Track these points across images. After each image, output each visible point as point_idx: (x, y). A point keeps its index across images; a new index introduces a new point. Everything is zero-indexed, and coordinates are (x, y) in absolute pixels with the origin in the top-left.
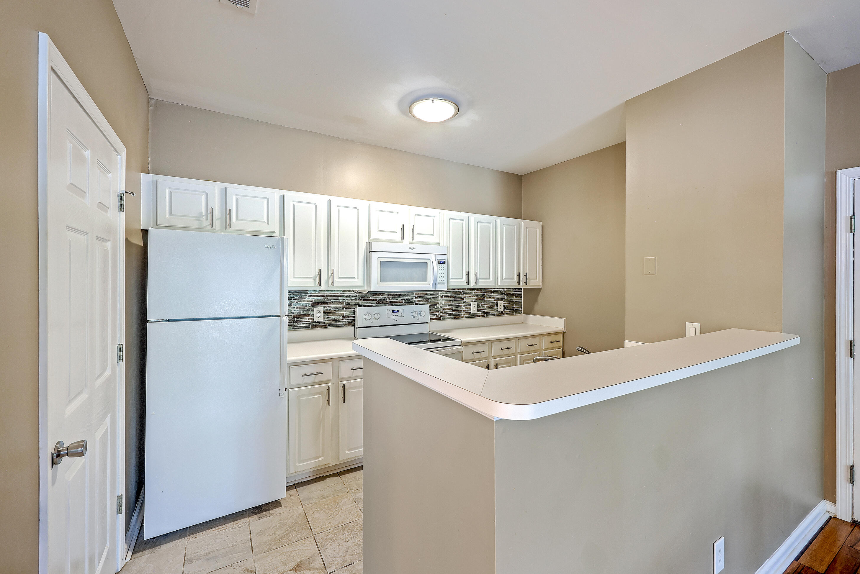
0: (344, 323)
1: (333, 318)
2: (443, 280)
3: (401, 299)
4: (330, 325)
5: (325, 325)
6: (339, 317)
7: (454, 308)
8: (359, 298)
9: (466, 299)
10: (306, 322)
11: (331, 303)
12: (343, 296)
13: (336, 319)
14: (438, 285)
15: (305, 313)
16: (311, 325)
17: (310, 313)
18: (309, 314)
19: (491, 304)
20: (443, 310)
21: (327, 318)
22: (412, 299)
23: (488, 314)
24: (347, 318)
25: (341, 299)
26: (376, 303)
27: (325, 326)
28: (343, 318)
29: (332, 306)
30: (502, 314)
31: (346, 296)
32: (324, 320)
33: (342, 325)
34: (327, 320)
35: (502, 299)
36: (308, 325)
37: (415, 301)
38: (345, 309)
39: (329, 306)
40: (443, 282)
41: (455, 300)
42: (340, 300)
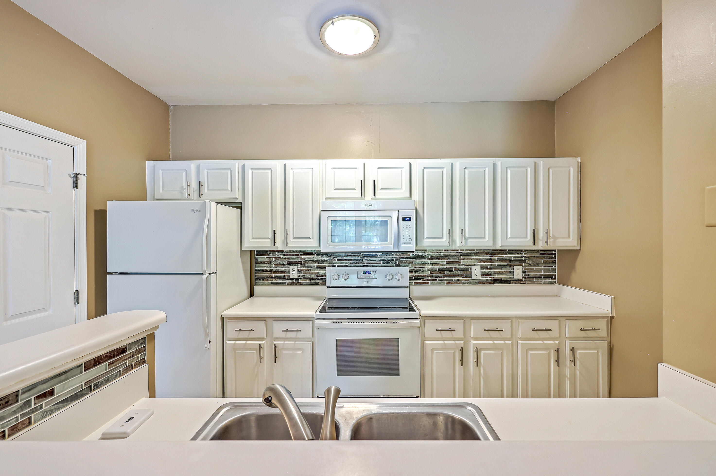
0: (318, 281)
1: (308, 276)
2: (408, 240)
3: (379, 260)
4: (305, 283)
5: (300, 282)
6: (314, 276)
7: (447, 272)
8: (333, 258)
9: (464, 262)
10: (283, 278)
11: (305, 262)
12: (317, 255)
13: (310, 277)
14: (403, 245)
15: (282, 270)
16: (287, 281)
17: (286, 270)
18: (286, 272)
19: (503, 269)
20: (431, 273)
21: (302, 276)
22: (392, 260)
23: (498, 281)
24: (321, 277)
25: (315, 258)
26: (351, 263)
27: (300, 284)
28: (317, 277)
29: (306, 265)
30: (520, 282)
31: (320, 256)
32: (299, 278)
33: (316, 284)
34: (301, 277)
35: (521, 263)
36: (284, 281)
37: (395, 262)
38: (319, 268)
39: (303, 265)
40: (408, 241)
41: (447, 262)
42: (314, 260)
